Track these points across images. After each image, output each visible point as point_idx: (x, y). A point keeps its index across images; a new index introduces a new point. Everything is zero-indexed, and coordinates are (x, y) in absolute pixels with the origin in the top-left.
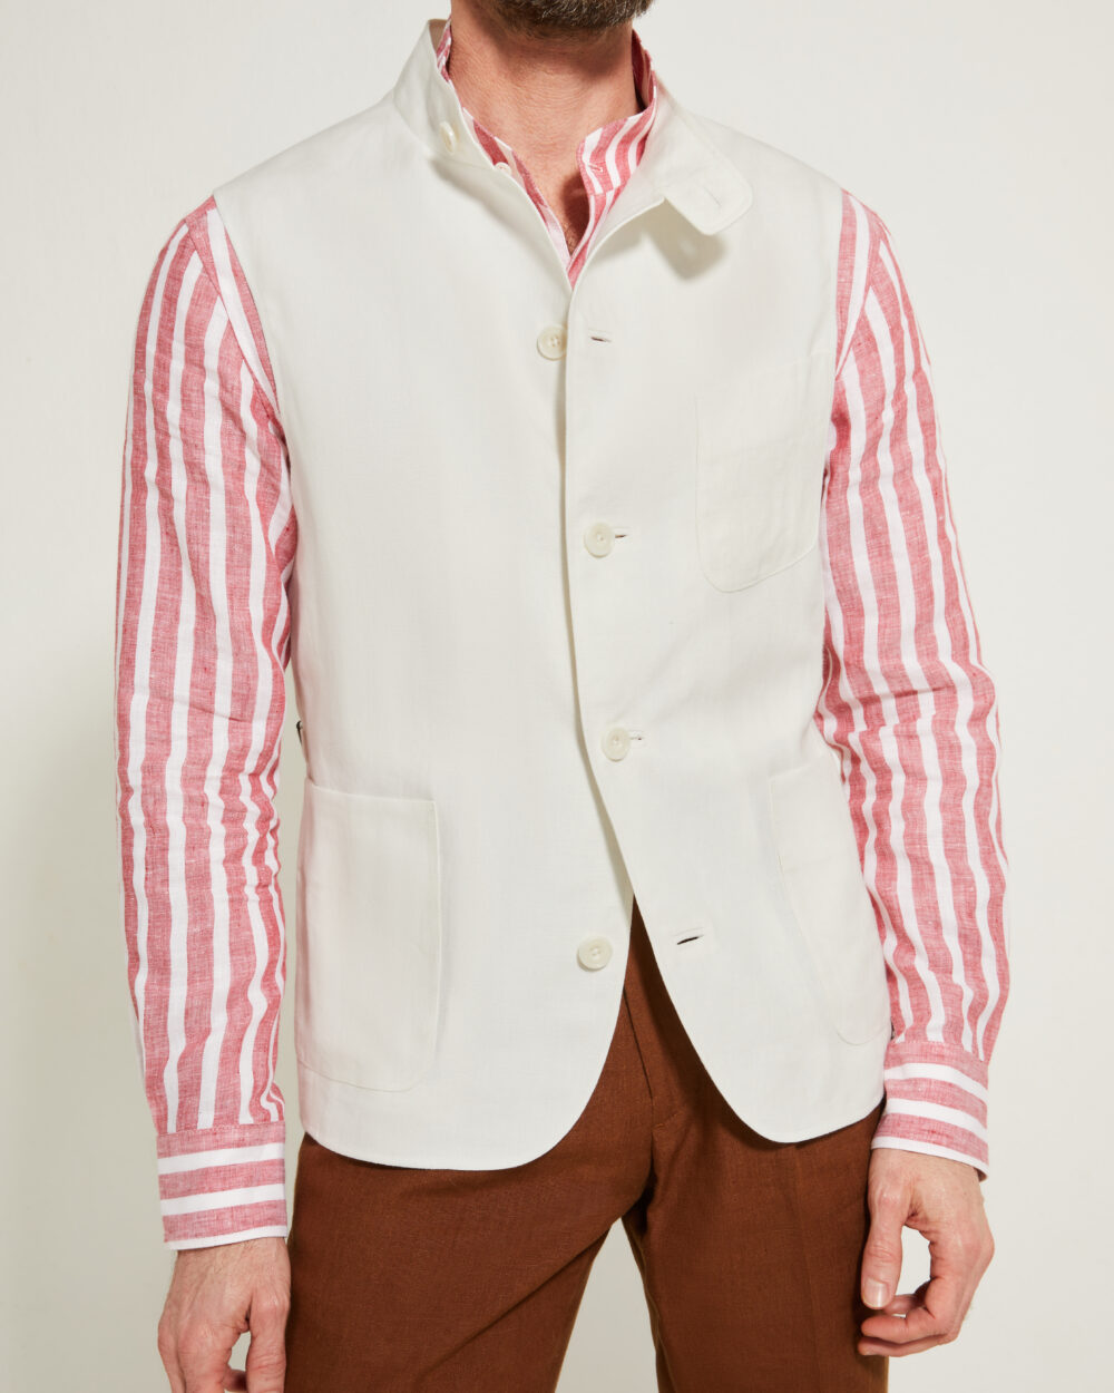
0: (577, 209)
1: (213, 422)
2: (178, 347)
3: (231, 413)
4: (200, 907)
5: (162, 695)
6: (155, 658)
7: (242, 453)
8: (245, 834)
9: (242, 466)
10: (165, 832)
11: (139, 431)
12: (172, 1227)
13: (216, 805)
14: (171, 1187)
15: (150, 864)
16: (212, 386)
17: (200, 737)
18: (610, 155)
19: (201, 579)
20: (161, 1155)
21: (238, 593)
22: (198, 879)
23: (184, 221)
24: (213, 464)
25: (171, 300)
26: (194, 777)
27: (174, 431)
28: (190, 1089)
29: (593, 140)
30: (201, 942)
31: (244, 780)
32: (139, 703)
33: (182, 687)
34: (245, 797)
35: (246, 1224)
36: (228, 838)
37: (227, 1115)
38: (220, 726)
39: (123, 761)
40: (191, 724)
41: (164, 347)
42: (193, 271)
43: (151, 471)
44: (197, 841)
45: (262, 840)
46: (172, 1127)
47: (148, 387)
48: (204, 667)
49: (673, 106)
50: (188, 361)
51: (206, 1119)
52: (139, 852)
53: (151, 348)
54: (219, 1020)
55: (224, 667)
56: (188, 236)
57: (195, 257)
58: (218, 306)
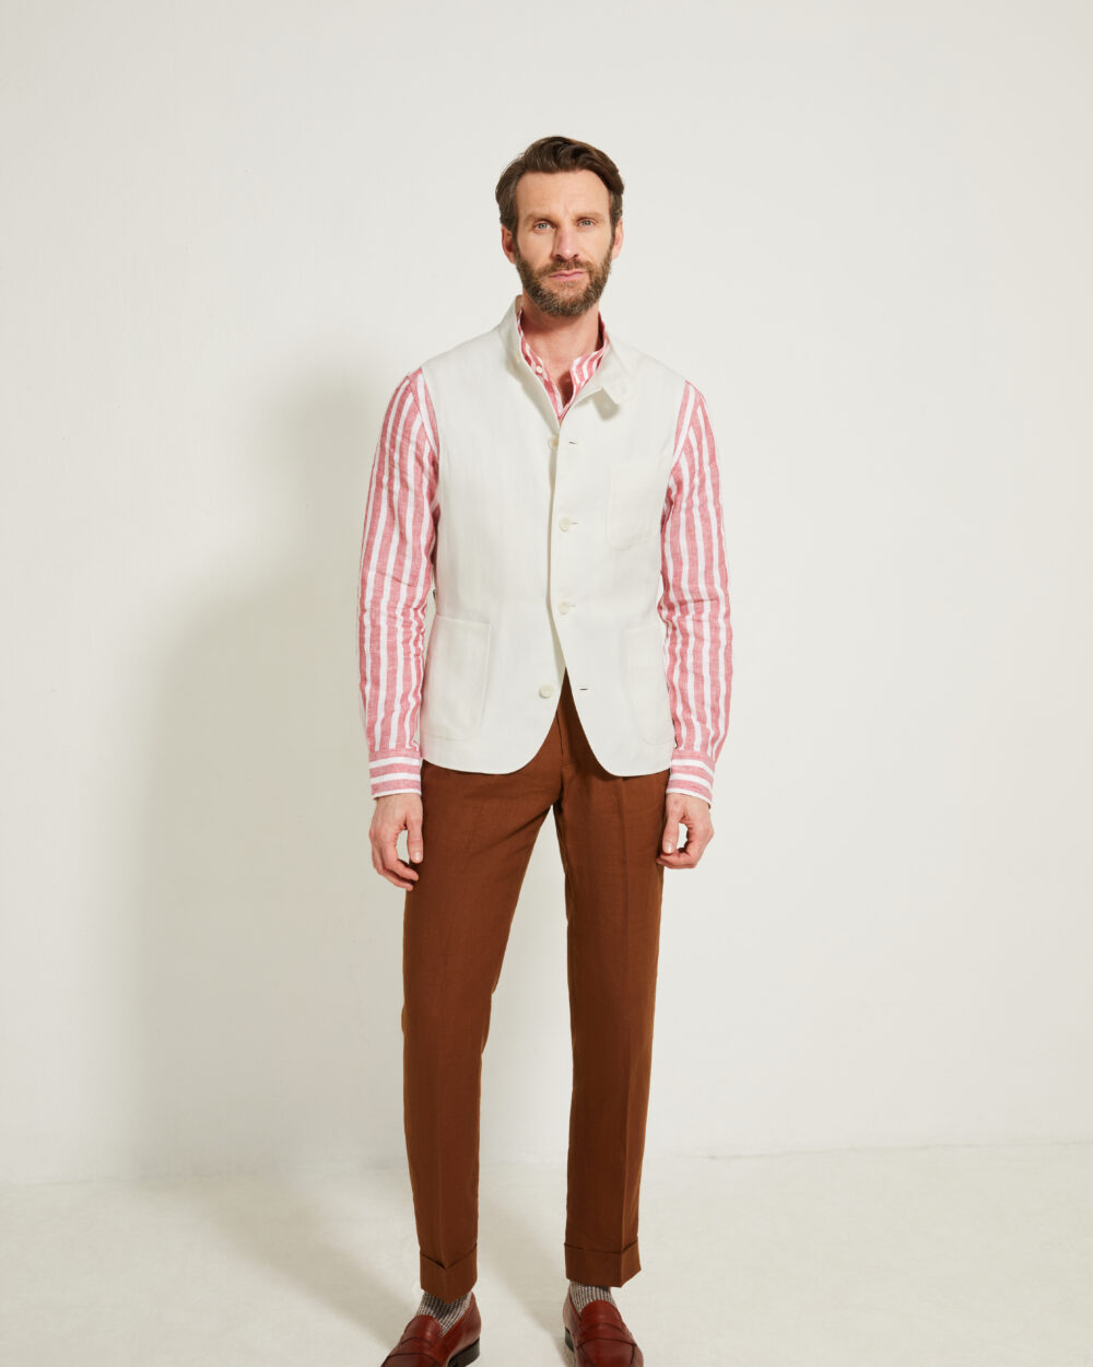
0: (567, 390)
1: (411, 461)
3: (419, 460)
4: (393, 660)
5: (381, 573)
6: (380, 557)
7: (421, 476)
8: (411, 633)
9: (421, 481)
10: (379, 628)
11: (381, 462)
12: (375, 788)
13: (400, 619)
14: (374, 773)
15: (372, 641)
16: (412, 448)
17: (395, 592)
18: (585, 367)
19: (402, 527)
20: (371, 761)
21: (417, 533)
22: (392, 648)
23: (407, 377)
24: (411, 480)
25: (399, 410)
26: (392, 607)
27: (397, 465)
28: (386, 733)
29: (576, 361)
30: (392, 673)
32: (371, 575)
33: (390, 570)
34: (412, 618)
35: (408, 787)
36: (405, 633)
37: (400, 744)
38: (404, 588)
39: (363, 598)
40: (392, 585)
41: (395, 430)
42: (410, 400)
43: (385, 479)
44: (392, 633)
45: (418, 636)
46: (377, 748)
47: (387, 445)
48: (400, 563)
49: (612, 349)
50: (403, 436)
51: (392, 745)
52: (367, 635)
53: (389, 430)
54: (397, 707)
55: (408, 563)
56: (409, 385)
57: (410, 393)
58: (418, 416)
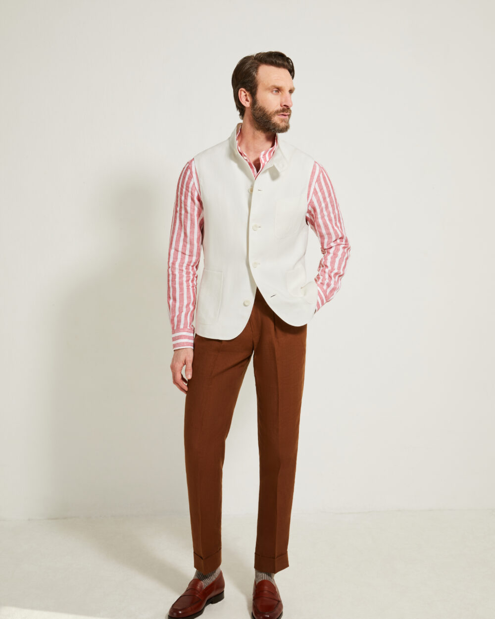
1: (189, 200)
2: (185, 187)
3: (193, 200)
4: (181, 289)
5: (177, 250)
6: (176, 243)
7: (194, 207)
8: (190, 277)
9: (194, 209)
10: (175, 275)
11: (177, 201)
12: (175, 346)
13: (185, 271)
14: (174, 339)
15: (172, 281)
16: (190, 194)
17: (183, 259)
18: (267, 155)
19: (185, 229)
20: (173, 334)
21: (192, 233)
22: (181, 284)
23: (188, 163)
24: (189, 209)
25: (184, 178)
26: (181, 265)
27: (183, 202)
28: (179, 321)
29: (263, 153)
30: (182, 295)
31: (191, 267)
32: (173, 251)
33: (180, 249)
34: (190, 270)
35: (188, 345)
36: (187, 277)
37: (185, 326)
38: (187, 257)
39: (169, 262)
40: (182, 256)
41: (182, 186)
42: (188, 173)
43: (178, 209)
44: (181, 277)
45: (193, 278)
46: (175, 328)
47: (179, 193)
48: (184, 246)
49: (279, 147)
50: (186, 189)
51: (182, 326)
52: (170, 278)
53: (180, 186)
54: (184, 309)
55: (188, 246)
56: (188, 166)
57: (189, 170)
58: (192, 180)
